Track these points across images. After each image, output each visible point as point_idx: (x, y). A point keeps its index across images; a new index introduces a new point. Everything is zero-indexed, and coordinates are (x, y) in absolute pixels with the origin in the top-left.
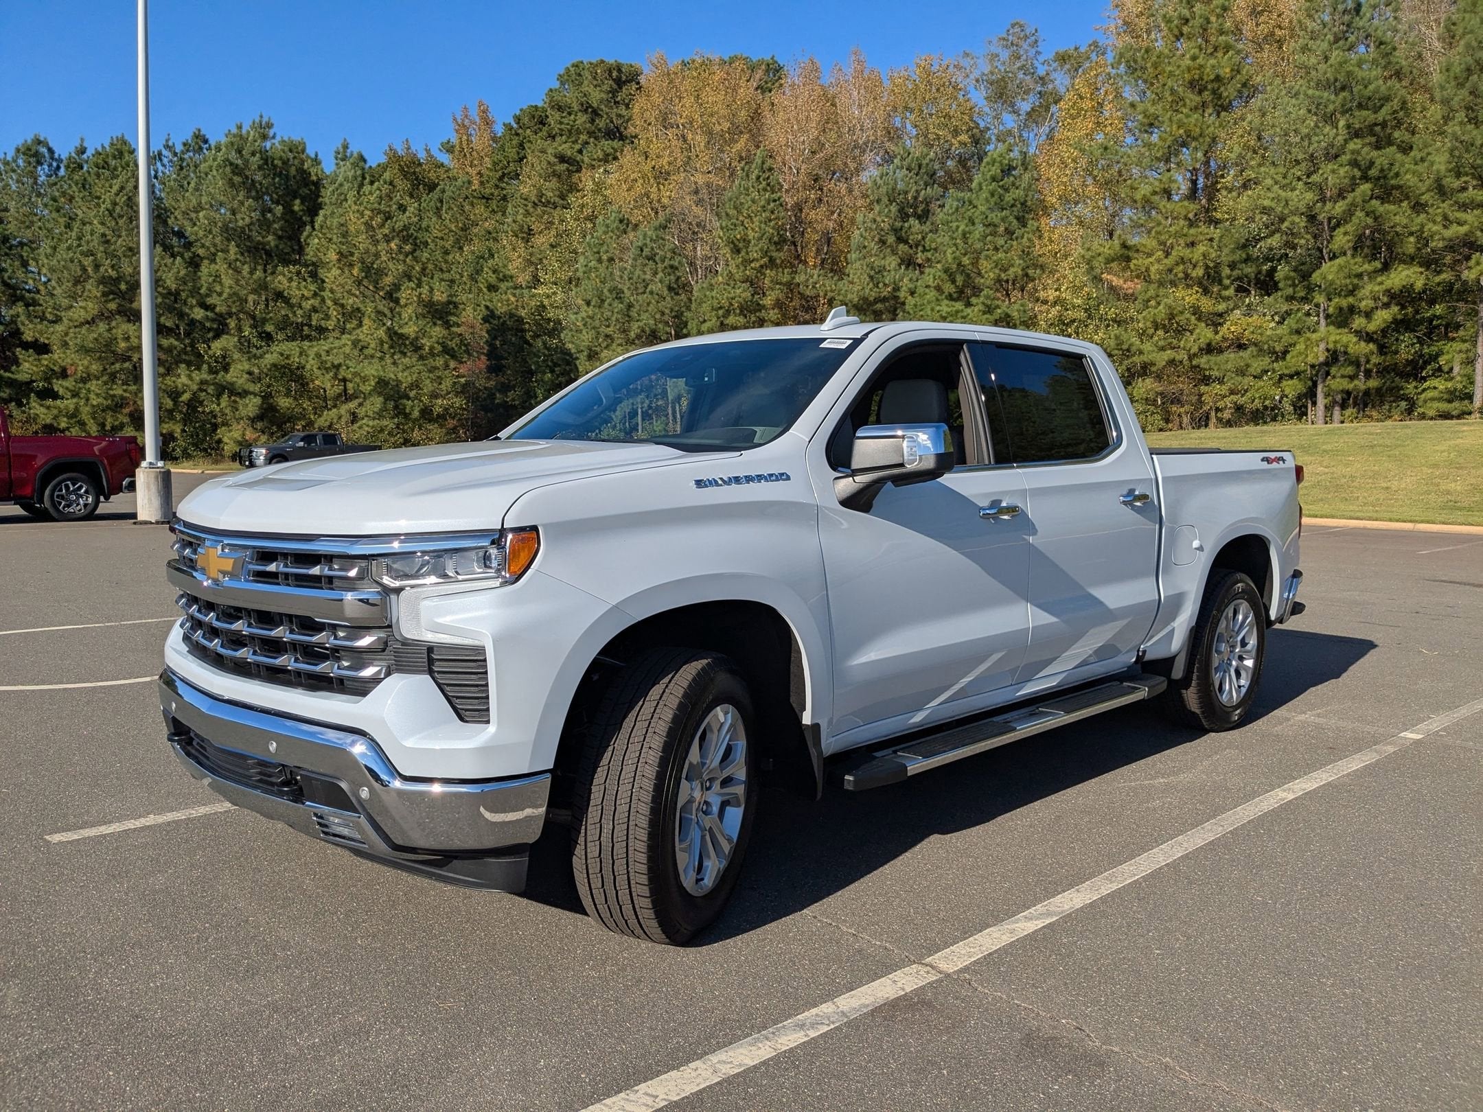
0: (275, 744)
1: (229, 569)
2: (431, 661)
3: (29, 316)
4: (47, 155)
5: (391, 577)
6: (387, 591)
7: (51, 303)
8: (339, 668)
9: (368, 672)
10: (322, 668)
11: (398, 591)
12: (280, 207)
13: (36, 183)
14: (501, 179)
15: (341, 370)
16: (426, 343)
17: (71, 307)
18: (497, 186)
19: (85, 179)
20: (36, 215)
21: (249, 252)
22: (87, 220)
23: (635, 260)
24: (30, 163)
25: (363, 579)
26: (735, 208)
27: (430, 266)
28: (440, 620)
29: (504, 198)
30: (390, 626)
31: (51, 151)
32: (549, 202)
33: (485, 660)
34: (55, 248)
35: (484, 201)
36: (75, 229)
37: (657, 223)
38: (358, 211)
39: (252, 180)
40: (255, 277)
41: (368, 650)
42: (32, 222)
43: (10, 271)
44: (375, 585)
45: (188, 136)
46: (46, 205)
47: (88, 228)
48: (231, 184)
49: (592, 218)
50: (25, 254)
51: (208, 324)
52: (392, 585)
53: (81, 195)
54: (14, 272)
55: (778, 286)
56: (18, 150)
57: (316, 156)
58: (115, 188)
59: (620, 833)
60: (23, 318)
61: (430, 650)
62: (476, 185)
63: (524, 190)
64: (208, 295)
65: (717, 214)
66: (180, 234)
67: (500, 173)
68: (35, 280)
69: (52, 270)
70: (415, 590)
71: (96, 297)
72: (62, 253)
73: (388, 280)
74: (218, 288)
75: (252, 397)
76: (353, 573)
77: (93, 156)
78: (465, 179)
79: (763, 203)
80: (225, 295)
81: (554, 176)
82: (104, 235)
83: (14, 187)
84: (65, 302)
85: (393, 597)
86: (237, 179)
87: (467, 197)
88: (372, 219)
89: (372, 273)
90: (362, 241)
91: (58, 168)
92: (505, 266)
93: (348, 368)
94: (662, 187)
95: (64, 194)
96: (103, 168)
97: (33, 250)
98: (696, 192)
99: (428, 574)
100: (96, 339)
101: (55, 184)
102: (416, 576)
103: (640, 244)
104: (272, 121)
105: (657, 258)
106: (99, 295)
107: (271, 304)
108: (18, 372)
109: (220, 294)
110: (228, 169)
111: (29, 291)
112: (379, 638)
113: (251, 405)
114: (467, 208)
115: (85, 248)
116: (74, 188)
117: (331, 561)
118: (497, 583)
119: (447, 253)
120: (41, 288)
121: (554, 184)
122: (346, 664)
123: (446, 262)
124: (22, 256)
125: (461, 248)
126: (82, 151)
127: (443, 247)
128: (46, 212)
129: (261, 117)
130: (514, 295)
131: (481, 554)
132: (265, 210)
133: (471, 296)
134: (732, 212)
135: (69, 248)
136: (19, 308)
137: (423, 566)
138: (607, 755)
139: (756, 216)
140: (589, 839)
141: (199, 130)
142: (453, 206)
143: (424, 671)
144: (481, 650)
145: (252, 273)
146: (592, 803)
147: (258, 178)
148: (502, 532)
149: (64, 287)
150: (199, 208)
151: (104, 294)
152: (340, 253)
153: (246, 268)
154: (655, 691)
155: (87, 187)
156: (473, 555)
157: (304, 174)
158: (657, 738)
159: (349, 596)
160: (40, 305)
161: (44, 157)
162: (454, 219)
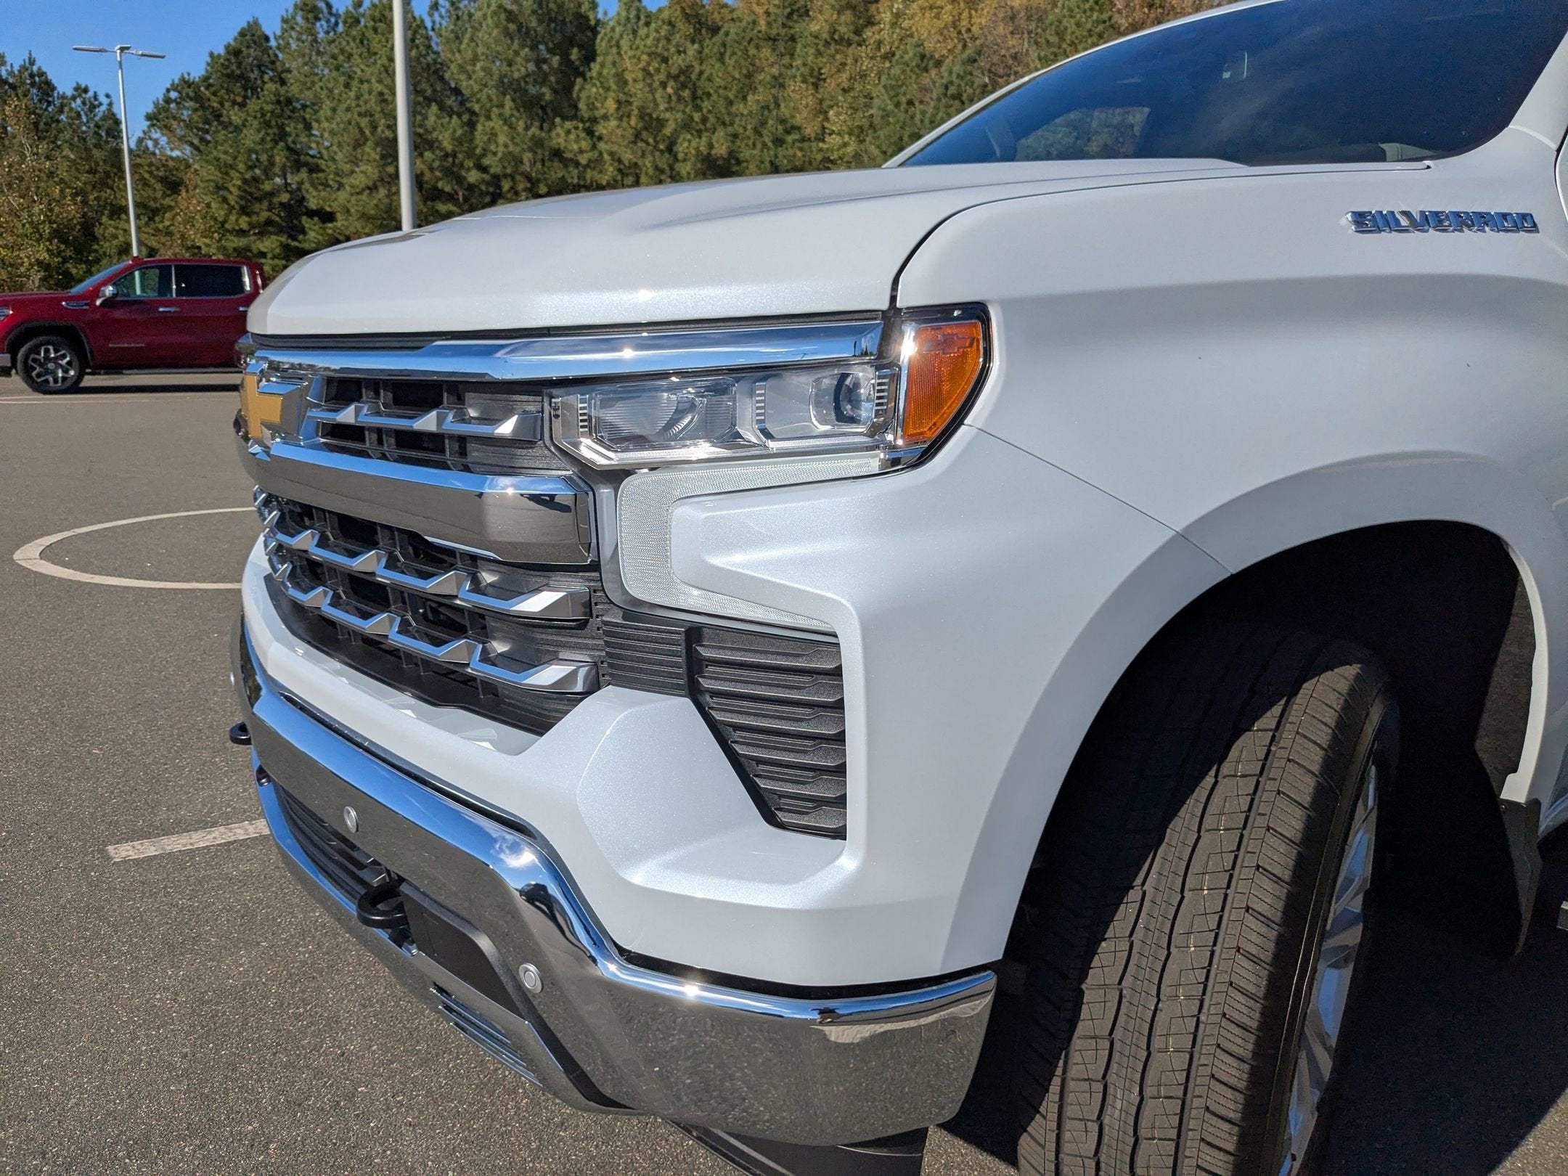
0: (353, 813)
1: (276, 418)
2: (695, 665)
3: (312, 184)
4: (325, 10)
5: (600, 441)
6: (589, 476)
7: (333, 168)
8: (485, 658)
9: (547, 676)
10: (453, 651)
11: (616, 476)
12: (558, 57)
13: (315, 41)
14: (789, 16)
17: (353, 172)
18: (784, 25)
19: (363, 34)
20: (317, 74)
21: (524, 107)
22: (365, 78)
23: (939, 100)
24: (307, 19)
25: (530, 444)
26: (1057, 33)
27: (712, 119)
28: (719, 561)
29: (793, 39)
30: (595, 566)
32: (842, 39)
33: (837, 673)
34: (334, 110)
35: (770, 43)
36: (354, 89)
37: (965, 56)
38: (634, 56)
39: (527, 28)
40: (530, 133)
41: (542, 623)
42: (313, 83)
43: (294, 135)
44: (563, 462)
46: (325, 63)
47: (366, 86)
48: (507, 33)
49: (889, 56)
50: (308, 117)
51: (483, 188)
52: (602, 461)
53: (359, 51)
54: (297, 135)
55: (1105, 130)
56: (296, 5)
59: (1160, 1117)
60: (307, 185)
61: (694, 634)
62: (763, 25)
63: (814, 27)
64: (484, 155)
65: (1037, 43)
66: (457, 91)
67: (789, 10)
68: (318, 143)
69: (333, 133)
70: (657, 476)
71: (375, 160)
72: (342, 116)
73: (667, 131)
74: (493, 147)
76: (506, 428)
77: (369, 9)
78: (750, 19)
79: (1089, 26)
80: (500, 154)
81: (847, 8)
82: (381, 94)
83: (294, 46)
84: (347, 167)
85: (605, 492)
86: (512, 27)
87: (751, 39)
88: (649, 64)
89: (649, 124)
90: (640, 89)
91: (337, 24)
92: (793, 117)
94: (973, 12)
95: (342, 51)
96: (380, 21)
97: (316, 112)
98: (1013, 18)
99: (693, 435)
100: (377, 205)
101: (334, 41)
102: (665, 437)
103: (944, 81)
105: (965, 97)
107: (547, 164)
108: (305, 241)
109: (495, 154)
110: (503, 16)
111: (313, 157)
112: (571, 596)
114: (752, 51)
115: (363, 109)
116: (352, 44)
117: (460, 399)
118: (873, 462)
119: (731, 103)
120: (324, 152)
121: (848, 16)
122: (500, 647)
123: (729, 114)
124: (304, 119)
125: (745, 98)
127: (726, 98)
128: (326, 71)
130: (801, 149)
131: (828, 382)
132: (539, 62)
133: (754, 152)
134: (1054, 39)
135: (348, 109)
136: (304, 174)
137: (679, 413)
138: (1126, 912)
139: (1081, 42)
140: (1070, 1111)
142: (736, 50)
143: (678, 687)
144: (828, 643)
145: (527, 128)
146: (1081, 1028)
147: (534, 23)
148: (891, 318)
149: (344, 151)
150: (475, 59)
152: (619, 102)
153: (521, 124)
154: (1247, 749)
155: (365, 42)
156: (804, 382)
157: (581, 19)
158: (1267, 884)
159: (506, 488)
160: (323, 171)
161: (322, 12)
162: (738, 66)
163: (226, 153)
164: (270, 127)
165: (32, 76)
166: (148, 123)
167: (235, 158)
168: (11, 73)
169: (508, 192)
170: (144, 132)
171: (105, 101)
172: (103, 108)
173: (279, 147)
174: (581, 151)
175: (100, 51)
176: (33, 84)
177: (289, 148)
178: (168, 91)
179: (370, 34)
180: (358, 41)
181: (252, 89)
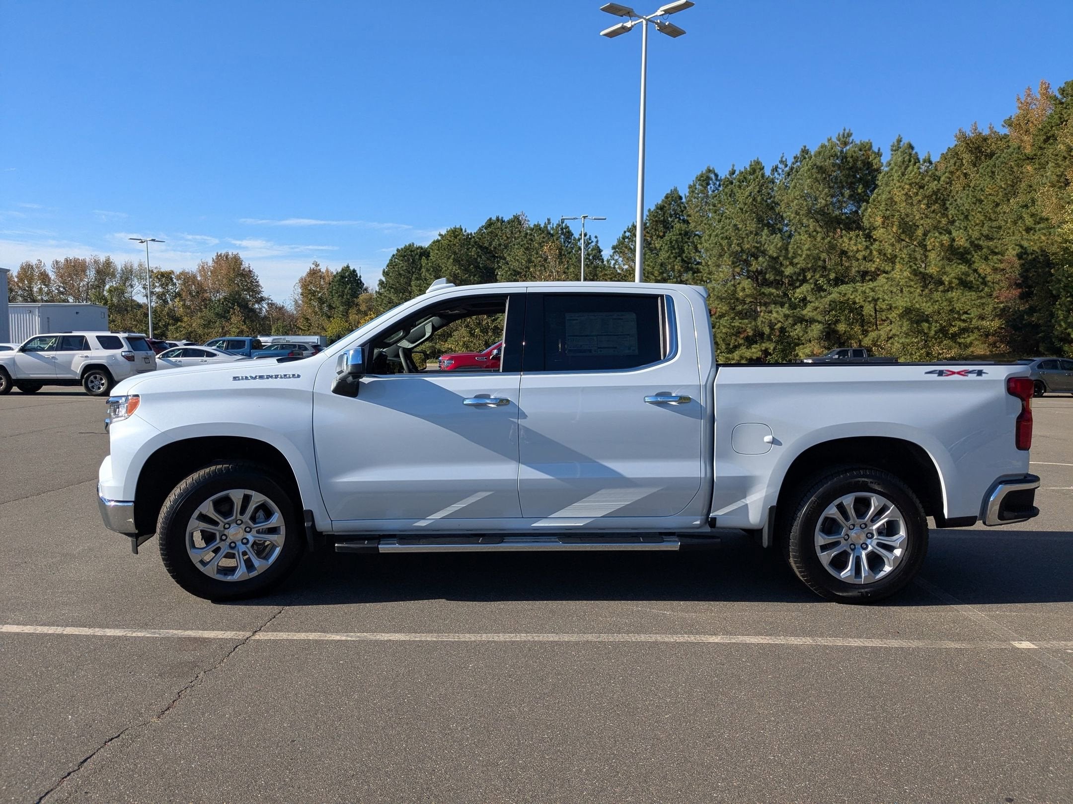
4: (714, 178)
7: (707, 271)
13: (706, 197)
15: (878, 303)
16: (946, 279)
19: (732, 190)
20: (704, 216)
21: (823, 224)
22: (728, 217)
24: (703, 185)
31: (716, 175)
34: (710, 236)
43: (687, 252)
45: (798, 153)
50: (695, 241)
51: (795, 277)
54: (689, 252)
56: (697, 178)
57: (879, 150)
58: (747, 193)
62: (1025, 149)
64: (794, 257)
67: (1044, 137)
72: (713, 239)
73: (920, 232)
74: (799, 252)
75: (817, 324)
77: (739, 175)
78: (1016, 146)
80: (804, 256)
83: (695, 201)
86: (821, 176)
87: (1014, 160)
88: (910, 190)
89: (907, 229)
90: (902, 207)
91: (719, 185)
92: (1043, 211)
93: (884, 301)
95: (720, 201)
96: (743, 181)
97: (701, 238)
101: (716, 196)
104: (851, 132)
106: (730, 263)
107: (836, 259)
109: (801, 256)
110: (815, 170)
113: (816, 330)
114: (1015, 168)
115: (725, 235)
116: (725, 197)
119: (997, 205)
120: (703, 261)
123: (995, 212)
125: (1009, 200)
126: (733, 172)
127: (994, 202)
128: (709, 214)
129: (845, 130)
135: (717, 235)
141: (805, 147)
145: (824, 238)
147: (836, 174)
149: (713, 260)
151: (733, 263)
152: (885, 217)
153: (820, 236)
157: (868, 165)
160: (701, 272)
161: (712, 180)
162: (1004, 179)
163: (648, 265)
164: (674, 249)
165: (562, 229)
166: (613, 251)
167: (653, 268)
168: (552, 228)
169: (810, 279)
170: (611, 256)
171: (594, 240)
172: (593, 244)
173: (677, 260)
174: (858, 251)
175: (574, 219)
176: (562, 233)
177: (683, 260)
178: (625, 232)
179: (736, 190)
180: (728, 195)
181: (667, 227)
